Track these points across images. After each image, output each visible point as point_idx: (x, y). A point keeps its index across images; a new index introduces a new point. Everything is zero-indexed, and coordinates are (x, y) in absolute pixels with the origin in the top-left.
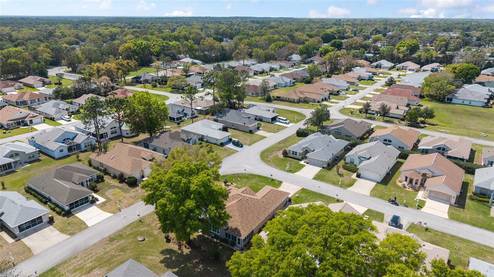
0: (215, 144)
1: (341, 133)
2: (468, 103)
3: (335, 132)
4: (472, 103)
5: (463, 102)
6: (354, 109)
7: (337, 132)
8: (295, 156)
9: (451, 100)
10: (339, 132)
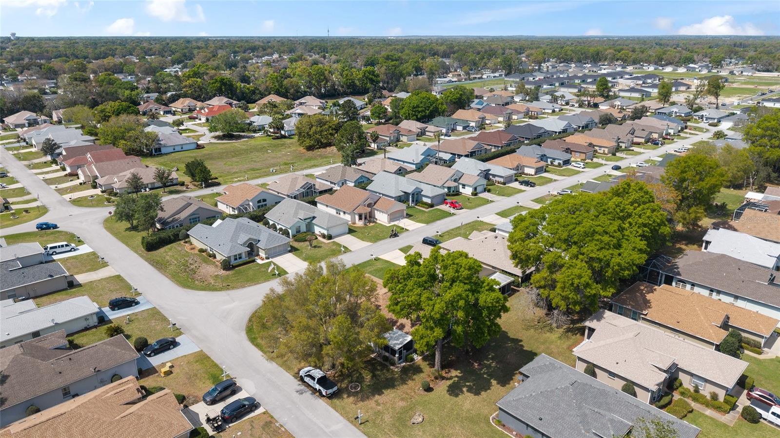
0: (87, 329)
1: (199, 218)
2: (179, 148)
3: (190, 219)
4: (185, 148)
5: (182, 148)
6: (92, 196)
7: (193, 219)
8: (241, 260)
9: (160, 150)
10: (196, 218)
